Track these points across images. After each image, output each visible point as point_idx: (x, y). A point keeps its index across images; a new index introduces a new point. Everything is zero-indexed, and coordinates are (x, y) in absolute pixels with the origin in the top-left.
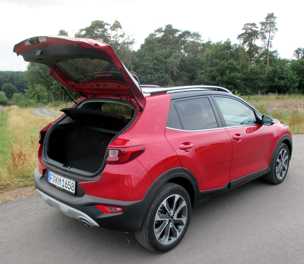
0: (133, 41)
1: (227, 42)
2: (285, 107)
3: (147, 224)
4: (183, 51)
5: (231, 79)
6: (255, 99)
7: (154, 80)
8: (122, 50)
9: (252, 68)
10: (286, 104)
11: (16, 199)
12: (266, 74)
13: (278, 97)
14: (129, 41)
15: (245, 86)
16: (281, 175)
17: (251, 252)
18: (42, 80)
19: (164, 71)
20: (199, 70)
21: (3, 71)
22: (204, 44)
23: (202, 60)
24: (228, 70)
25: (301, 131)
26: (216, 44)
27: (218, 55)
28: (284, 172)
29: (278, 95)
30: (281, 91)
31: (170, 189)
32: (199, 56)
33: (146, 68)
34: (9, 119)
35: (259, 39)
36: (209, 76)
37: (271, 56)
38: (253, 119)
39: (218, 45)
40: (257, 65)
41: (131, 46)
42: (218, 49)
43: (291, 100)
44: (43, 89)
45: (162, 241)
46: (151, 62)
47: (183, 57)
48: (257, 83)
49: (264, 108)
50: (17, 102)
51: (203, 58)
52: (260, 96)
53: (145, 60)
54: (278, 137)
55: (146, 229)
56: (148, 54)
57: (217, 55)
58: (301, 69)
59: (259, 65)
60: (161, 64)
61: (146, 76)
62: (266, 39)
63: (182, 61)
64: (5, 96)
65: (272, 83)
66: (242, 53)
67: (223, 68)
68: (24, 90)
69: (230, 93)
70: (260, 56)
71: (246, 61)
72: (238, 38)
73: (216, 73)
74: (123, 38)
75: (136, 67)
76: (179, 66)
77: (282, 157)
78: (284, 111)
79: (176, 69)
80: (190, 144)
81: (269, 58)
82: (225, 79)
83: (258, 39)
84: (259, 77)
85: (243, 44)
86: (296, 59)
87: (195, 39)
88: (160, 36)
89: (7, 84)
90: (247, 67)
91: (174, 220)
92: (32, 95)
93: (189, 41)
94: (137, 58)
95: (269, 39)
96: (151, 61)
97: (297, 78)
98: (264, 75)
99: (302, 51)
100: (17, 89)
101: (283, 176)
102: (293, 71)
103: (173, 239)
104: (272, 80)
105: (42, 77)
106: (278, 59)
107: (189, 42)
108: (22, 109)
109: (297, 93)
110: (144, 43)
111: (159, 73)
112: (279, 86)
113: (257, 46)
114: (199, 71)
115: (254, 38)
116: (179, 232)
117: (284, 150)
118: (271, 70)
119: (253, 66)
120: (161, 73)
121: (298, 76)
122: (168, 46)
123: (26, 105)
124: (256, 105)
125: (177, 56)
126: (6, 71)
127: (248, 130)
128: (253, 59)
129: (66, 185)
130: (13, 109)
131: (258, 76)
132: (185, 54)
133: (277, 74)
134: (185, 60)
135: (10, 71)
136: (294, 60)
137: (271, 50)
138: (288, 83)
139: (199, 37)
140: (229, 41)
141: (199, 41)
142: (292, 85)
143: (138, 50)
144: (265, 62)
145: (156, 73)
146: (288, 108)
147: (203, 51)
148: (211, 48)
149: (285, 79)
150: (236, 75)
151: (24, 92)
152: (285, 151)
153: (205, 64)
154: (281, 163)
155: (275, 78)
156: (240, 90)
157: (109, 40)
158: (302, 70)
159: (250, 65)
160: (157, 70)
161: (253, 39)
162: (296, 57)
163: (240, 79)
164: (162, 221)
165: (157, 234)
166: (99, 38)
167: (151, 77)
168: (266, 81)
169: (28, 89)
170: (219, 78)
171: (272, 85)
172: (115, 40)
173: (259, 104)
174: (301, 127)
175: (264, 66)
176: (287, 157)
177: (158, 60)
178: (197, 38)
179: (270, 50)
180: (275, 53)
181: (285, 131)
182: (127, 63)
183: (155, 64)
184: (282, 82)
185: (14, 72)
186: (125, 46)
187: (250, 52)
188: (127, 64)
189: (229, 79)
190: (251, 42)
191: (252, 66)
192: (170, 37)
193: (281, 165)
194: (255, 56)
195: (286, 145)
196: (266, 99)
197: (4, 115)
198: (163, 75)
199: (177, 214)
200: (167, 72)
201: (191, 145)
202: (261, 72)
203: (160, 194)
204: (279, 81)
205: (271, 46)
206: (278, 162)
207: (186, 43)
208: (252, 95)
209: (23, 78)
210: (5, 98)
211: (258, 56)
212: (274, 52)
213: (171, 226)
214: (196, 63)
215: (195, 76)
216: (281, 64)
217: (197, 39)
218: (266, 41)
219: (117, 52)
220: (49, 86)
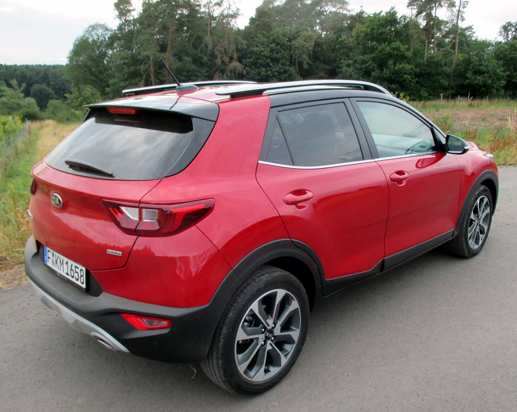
0: (237, 12)
1: (390, 12)
2: (483, 120)
3: (220, 348)
4: (318, 28)
5: (396, 73)
6: (434, 106)
7: (272, 77)
8: (219, 28)
9: (431, 55)
10: (484, 115)
11: (10, 287)
12: (454, 66)
13: (471, 104)
14: (231, 13)
15: (418, 85)
16: (477, 242)
17: (418, 395)
18: (93, 78)
19: (288, 62)
20: (345, 60)
21: (31, 64)
22: (352, 15)
23: (350, 43)
24: (391, 59)
25: (510, 161)
26: (372, 15)
27: (375, 34)
28: (482, 236)
29: (472, 100)
30: (477, 93)
31: (265, 280)
32: (344, 37)
33: (258, 57)
34: (40, 142)
35: (444, 8)
36: (361, 69)
37: (462, 34)
38: (428, 142)
39: (375, 17)
40: (438, 50)
41: (233, 20)
42: (376, 25)
43: (493, 108)
44: (95, 92)
45: (252, 376)
46: (267, 46)
47: (318, 38)
48: (438, 81)
49: (449, 122)
50: (54, 114)
51: (351, 40)
52: (442, 102)
53: (257, 44)
54: (473, 174)
55: (217, 357)
56: (261, 33)
57: (373, 35)
58: (511, 57)
59: (442, 51)
60: (283, 51)
61: (259, 70)
62: (455, 6)
63: (317, 44)
64: (36, 106)
65: (462, 80)
66: (414, 31)
67: (383, 57)
68: (65, 95)
69: (388, 95)
70: (445, 36)
71: (420, 44)
72: (408, 6)
73: (371, 64)
74: (220, 8)
75: (242, 56)
76: (312, 53)
77: (480, 211)
78: (481, 126)
79: (306, 58)
80: (306, 193)
81: (459, 39)
82: (386, 75)
83: (442, 6)
84: (442, 71)
85: (417, 15)
86: (503, 41)
87: (338, 9)
88: (281, 3)
89: (39, 85)
90: (422, 55)
91: (275, 337)
92: (78, 103)
93: (328, 11)
94: (243, 40)
95: (460, 7)
96: (265, 45)
97: (504, 72)
98: (449, 67)
99: (513, 26)
100: (55, 93)
101: (480, 242)
102: (498, 61)
103: (274, 371)
104: (462, 75)
105: (93, 74)
106: (473, 41)
107: (328, 13)
108: (61, 126)
109: (503, 98)
110: (255, 16)
111: (280, 64)
112: (474, 85)
113: (440, 19)
114: (345, 62)
115: (435, 6)
116: (286, 356)
117: (484, 198)
118: (461, 59)
119: (432, 52)
120: (282, 65)
121: (505, 69)
122: (294, 21)
123: (68, 120)
124: (436, 116)
125: (309, 36)
126: (36, 65)
127: (420, 162)
128: (433, 40)
129: (72, 271)
130: (48, 126)
131: (440, 69)
132: (321, 34)
133: (471, 65)
134: (322, 43)
135: (43, 64)
136: (500, 43)
137: (462, 25)
138: (488, 80)
139: (346, 5)
140: (394, 10)
141: (345, 12)
142: (495, 83)
143: (246, 27)
144: (452, 45)
145: (274, 65)
146: (488, 121)
147: (350, 28)
148: (365, 23)
149: (484, 73)
150: (404, 68)
151: (66, 98)
152: (486, 200)
153: (354, 49)
154: (477, 221)
155: (468, 72)
156: (410, 92)
157: (198, 10)
158: (512, 59)
159: (427, 51)
160: (276, 61)
161: (433, 7)
162: (503, 38)
163: (410, 74)
164: (252, 341)
165: (240, 364)
166: (183, 8)
167: (267, 71)
168: (454, 76)
169: (71, 93)
170: (377, 73)
171: (462, 84)
172: (207, 11)
173: (441, 114)
174: (509, 154)
175: (450, 52)
176: (488, 211)
177: (277, 44)
178: (341, 6)
179: (460, 26)
180: (469, 31)
181: (487, 164)
182: (227, 49)
183: (272, 50)
184: (479, 79)
185: (49, 66)
186: (224, 21)
187: (428, 30)
188: (227, 51)
189: (393, 74)
190: (430, 12)
191: (430, 53)
192: (297, 5)
193: (477, 225)
194: (435, 36)
195: (487, 188)
196: (453, 107)
197: (32, 135)
198: (287, 68)
199: (281, 325)
200: (292, 63)
201: (309, 195)
202: (446, 62)
203: (246, 290)
204: (474, 77)
205: (463, 20)
206: (471, 219)
207: (324, 15)
208: (429, 99)
209: (63, 75)
210: (36, 109)
211: (440, 36)
212: (467, 29)
213: (269, 347)
214: (339, 48)
215: (337, 69)
216: (479, 50)
217: (342, 8)
218: (455, 10)
219: (210, 30)
220: (104, 88)
